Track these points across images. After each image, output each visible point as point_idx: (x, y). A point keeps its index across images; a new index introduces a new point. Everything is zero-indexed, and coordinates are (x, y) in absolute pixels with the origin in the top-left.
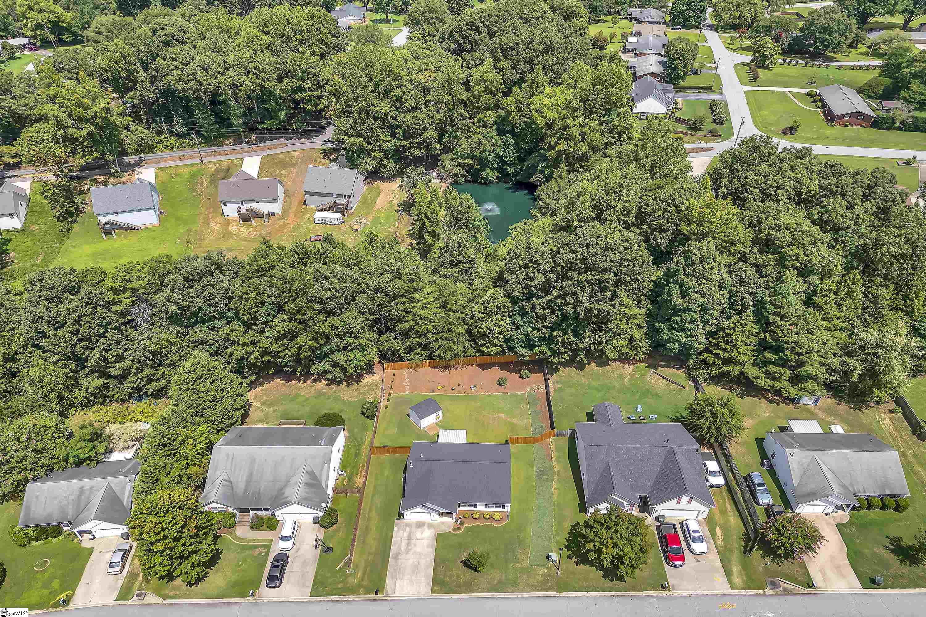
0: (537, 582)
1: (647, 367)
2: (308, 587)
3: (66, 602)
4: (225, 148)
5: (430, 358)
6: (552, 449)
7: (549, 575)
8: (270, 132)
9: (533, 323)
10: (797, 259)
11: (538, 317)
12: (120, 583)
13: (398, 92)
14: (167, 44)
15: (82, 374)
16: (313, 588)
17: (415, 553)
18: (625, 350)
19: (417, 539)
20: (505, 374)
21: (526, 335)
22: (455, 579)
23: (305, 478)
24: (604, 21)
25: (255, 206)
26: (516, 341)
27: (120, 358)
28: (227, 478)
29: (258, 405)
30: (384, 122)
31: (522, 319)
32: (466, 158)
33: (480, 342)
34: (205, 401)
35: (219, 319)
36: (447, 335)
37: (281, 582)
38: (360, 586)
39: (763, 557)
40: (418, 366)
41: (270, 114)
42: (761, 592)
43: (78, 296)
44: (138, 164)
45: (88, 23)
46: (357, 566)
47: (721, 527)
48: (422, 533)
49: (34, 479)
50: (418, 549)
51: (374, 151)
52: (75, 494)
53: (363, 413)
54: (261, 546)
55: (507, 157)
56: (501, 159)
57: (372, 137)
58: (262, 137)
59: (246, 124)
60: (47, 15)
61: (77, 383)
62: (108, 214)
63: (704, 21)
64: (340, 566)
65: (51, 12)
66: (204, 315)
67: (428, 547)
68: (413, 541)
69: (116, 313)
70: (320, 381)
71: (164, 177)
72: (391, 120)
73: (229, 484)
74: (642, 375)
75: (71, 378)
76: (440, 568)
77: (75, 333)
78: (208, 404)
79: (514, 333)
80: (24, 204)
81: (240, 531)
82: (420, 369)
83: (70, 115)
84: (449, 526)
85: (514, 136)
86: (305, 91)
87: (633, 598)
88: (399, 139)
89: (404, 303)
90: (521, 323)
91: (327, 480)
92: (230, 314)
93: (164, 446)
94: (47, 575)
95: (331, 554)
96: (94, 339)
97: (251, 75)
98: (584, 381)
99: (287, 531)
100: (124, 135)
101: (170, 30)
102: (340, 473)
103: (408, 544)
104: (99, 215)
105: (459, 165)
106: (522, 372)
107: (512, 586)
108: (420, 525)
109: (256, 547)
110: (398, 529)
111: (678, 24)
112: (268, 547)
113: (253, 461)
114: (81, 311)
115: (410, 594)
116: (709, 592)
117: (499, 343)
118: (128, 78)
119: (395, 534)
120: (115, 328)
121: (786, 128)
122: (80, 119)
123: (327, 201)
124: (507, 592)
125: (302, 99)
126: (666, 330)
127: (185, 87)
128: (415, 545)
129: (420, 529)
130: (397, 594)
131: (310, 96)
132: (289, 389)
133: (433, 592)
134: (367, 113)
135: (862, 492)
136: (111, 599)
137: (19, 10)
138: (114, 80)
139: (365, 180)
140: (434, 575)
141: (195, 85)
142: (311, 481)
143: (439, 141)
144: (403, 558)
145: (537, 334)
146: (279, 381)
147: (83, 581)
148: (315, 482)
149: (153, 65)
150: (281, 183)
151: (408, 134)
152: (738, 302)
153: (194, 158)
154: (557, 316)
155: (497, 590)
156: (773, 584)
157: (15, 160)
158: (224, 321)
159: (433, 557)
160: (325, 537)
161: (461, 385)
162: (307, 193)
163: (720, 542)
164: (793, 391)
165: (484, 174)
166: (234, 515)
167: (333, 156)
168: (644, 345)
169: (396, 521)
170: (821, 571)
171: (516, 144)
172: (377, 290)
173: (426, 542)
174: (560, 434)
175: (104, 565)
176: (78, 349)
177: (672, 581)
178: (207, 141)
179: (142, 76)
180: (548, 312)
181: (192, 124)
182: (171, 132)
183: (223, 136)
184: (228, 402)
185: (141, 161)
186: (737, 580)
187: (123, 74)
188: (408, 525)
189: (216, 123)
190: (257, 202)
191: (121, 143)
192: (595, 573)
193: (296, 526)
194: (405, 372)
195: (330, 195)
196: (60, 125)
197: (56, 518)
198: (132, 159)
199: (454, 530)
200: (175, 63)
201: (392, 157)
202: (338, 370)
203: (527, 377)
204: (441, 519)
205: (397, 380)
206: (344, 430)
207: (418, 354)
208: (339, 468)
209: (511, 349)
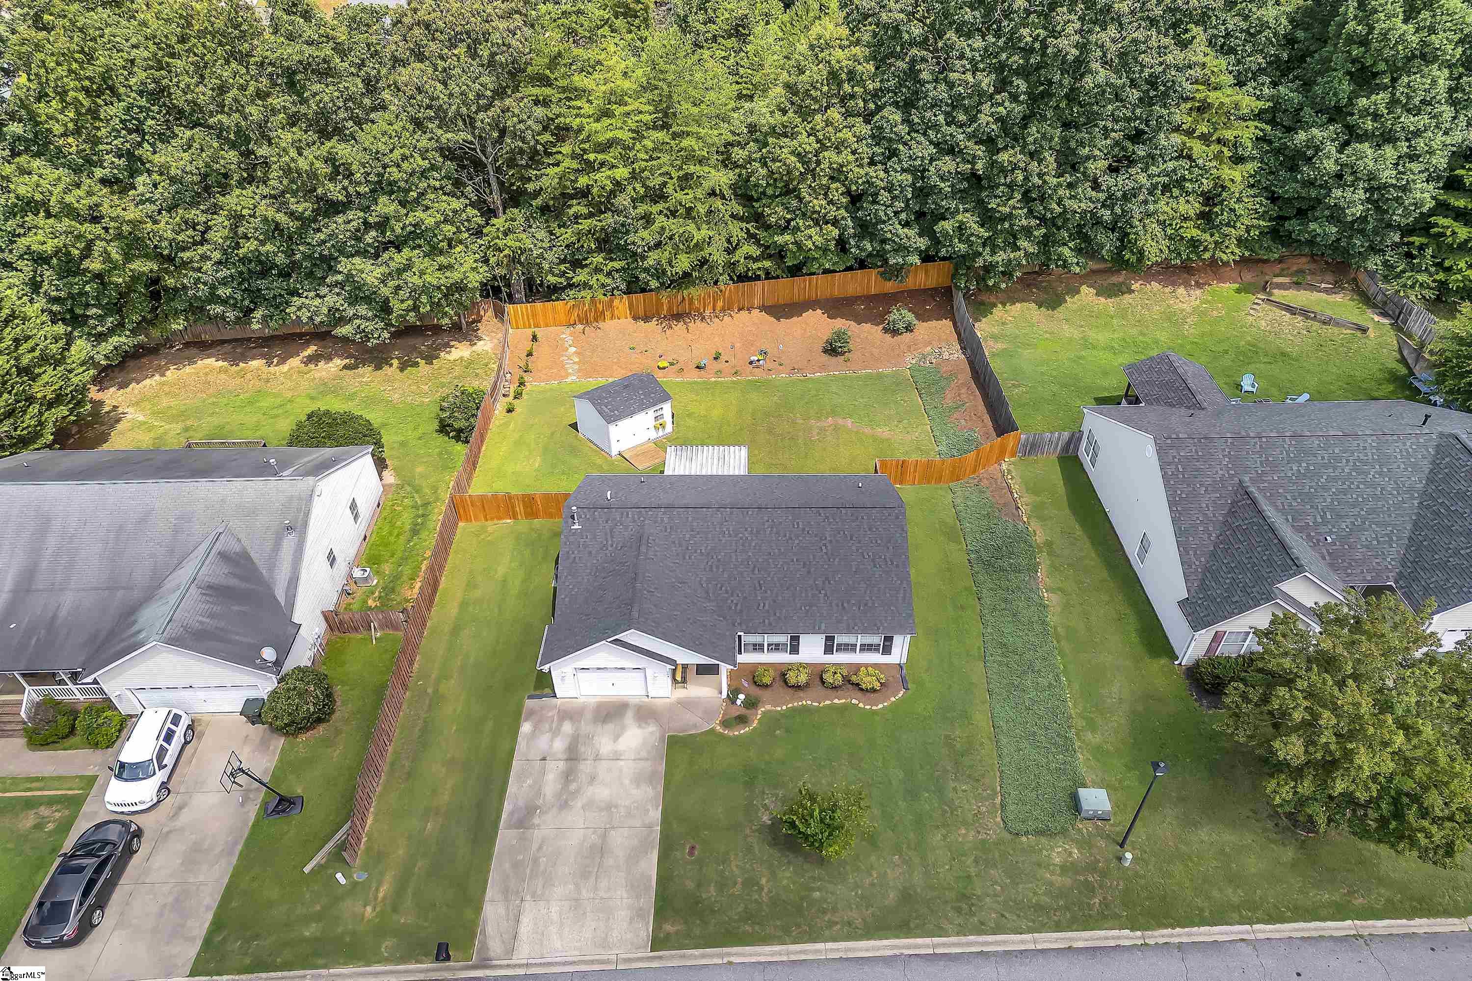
0: (1047, 893)
1: (1238, 291)
2: (193, 939)
5: (634, 287)
6: (1015, 488)
7: (1092, 867)
9: (936, 127)
11: (956, 103)
16: (208, 942)
17: (589, 805)
18: (1191, 232)
19: (597, 758)
22: (737, 890)
23: (216, 571)
26: (884, 196)
29: (141, 418)
31: (906, 121)
33: (776, 213)
38: (380, 931)
40: (600, 316)
46: (377, 858)
48: (616, 738)
50: (601, 793)
53: (444, 428)
54: (51, 802)
64: (319, 858)
67: (637, 780)
68: (585, 767)
70: (330, 359)
76: (681, 854)
79: (877, 174)
82: (609, 325)
84: (708, 714)
87: (1433, 941)
89: (546, 102)
90: (903, 129)
95: (295, 816)
98: (1068, 331)
99: (140, 747)
102: (357, 573)
103: (568, 776)
106: (894, 316)
107: (959, 910)
108: (610, 713)
109: (29, 804)
110: (536, 727)
112: (75, 803)
115: (573, 955)
117: (833, 212)
119: (521, 744)
124: (940, 932)
128: (593, 779)
129: (610, 727)
130: (524, 953)
132: (238, 381)
133: (658, 943)
140: (664, 879)
142: (233, 582)
144: (546, 824)
145: (948, 164)
146: (210, 363)
148: (244, 585)
155: (904, 929)
159: (656, 815)
160: (285, 766)
161: (723, 358)
169: (529, 703)
173: (627, 767)
174: (1032, 448)
180: (987, 82)
188: (571, 714)
193: (180, 730)
194: (566, 335)
199: (725, 724)
202: (362, 309)
203: (909, 328)
204: (681, 693)
205: (542, 351)
206: (381, 464)
207: (598, 270)
208: (355, 563)
209: (866, 229)
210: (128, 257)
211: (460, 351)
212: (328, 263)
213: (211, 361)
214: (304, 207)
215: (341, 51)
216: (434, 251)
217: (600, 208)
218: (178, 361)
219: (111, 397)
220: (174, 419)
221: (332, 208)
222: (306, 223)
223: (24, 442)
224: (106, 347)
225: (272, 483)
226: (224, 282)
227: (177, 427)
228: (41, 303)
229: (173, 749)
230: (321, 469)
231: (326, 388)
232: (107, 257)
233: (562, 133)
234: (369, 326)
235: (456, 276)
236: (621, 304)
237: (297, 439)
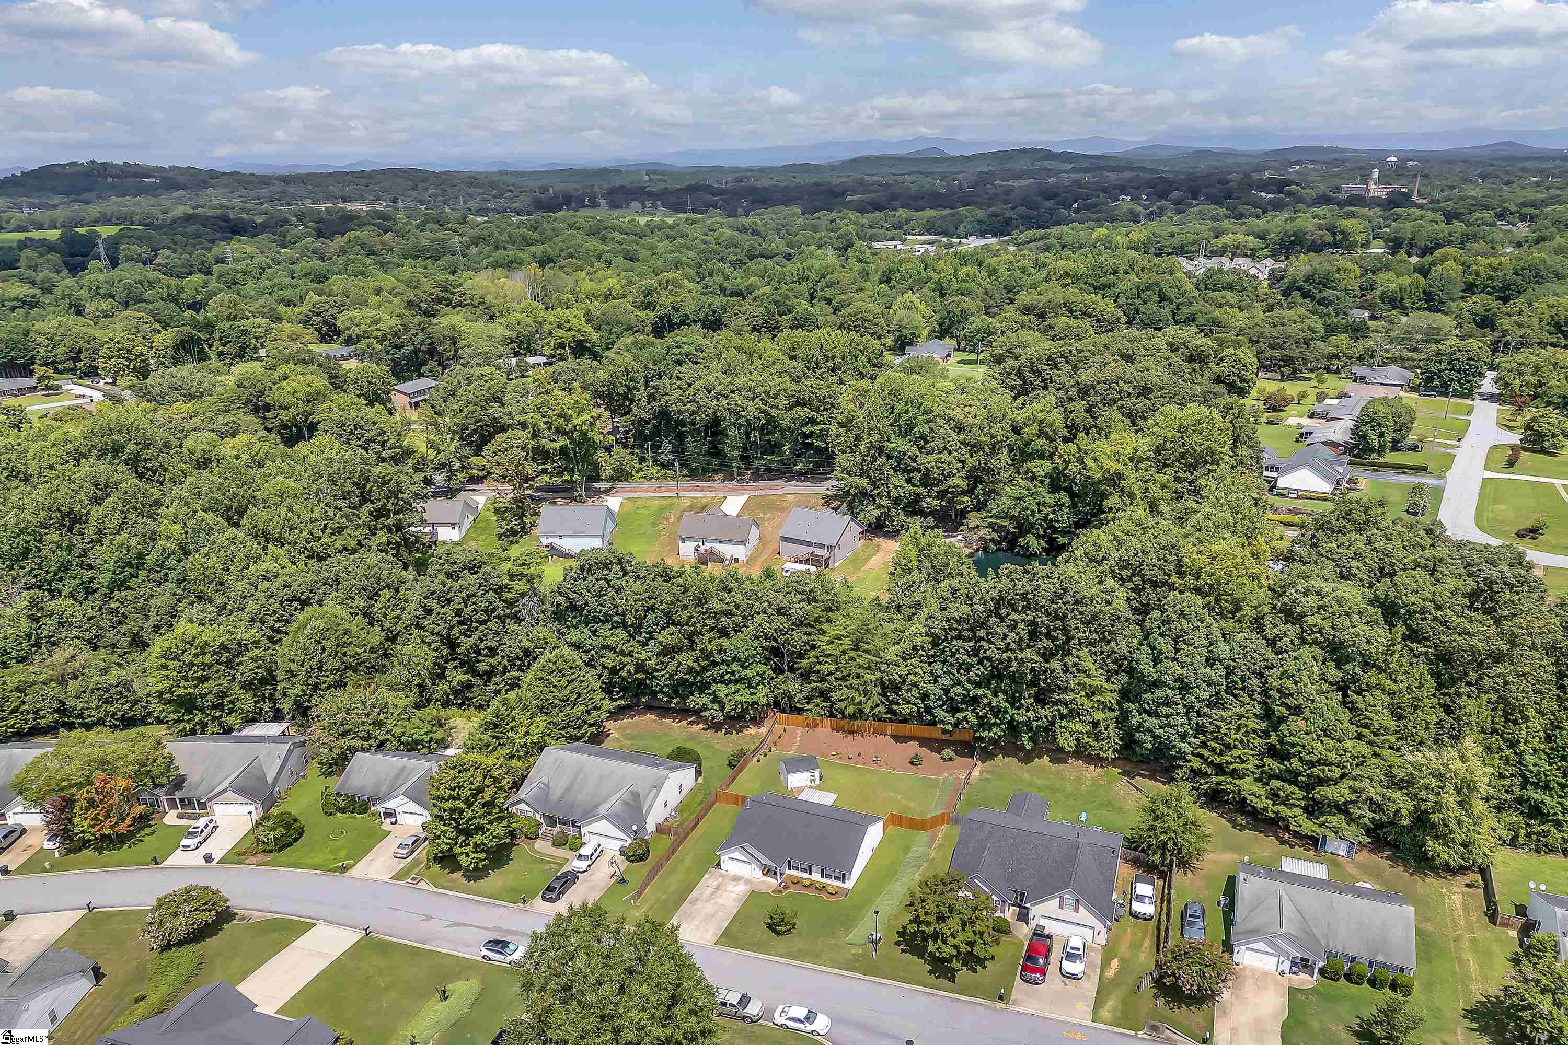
0: (844, 960)
1: (1118, 773)
3: (344, 869)
4: (712, 483)
5: (832, 716)
6: (939, 836)
7: (862, 956)
8: (769, 470)
10: (1320, 632)
12: (401, 866)
13: (922, 428)
14: (679, 363)
15: (451, 665)
17: (716, 903)
19: (725, 891)
20: (924, 752)
21: (947, 691)
22: (749, 937)
23: (628, 797)
24: (1310, 379)
25: (718, 547)
26: (932, 697)
27: (492, 651)
28: (546, 781)
29: (618, 736)
30: (899, 463)
32: (1001, 518)
34: (554, 698)
35: (604, 622)
36: (855, 682)
37: (558, 898)
39: (1156, 997)
40: (816, 725)
41: (773, 448)
42: (1133, 1033)
43: (475, 576)
44: (607, 492)
45: (613, 344)
47: (1121, 961)
48: (735, 887)
49: (363, 750)
50: (722, 901)
51: (881, 497)
52: (396, 771)
53: (728, 763)
54: (555, 863)
55: (1058, 522)
56: (1050, 525)
57: (881, 479)
58: (757, 476)
59: (743, 458)
60: (573, 333)
61: (442, 676)
62: (552, 536)
63: (1479, 387)
64: (628, 897)
65: (579, 330)
66: (589, 612)
67: (734, 901)
68: (719, 893)
69: (505, 601)
70: (697, 724)
71: (630, 507)
72: (908, 461)
73: (546, 789)
74: (1109, 782)
75: (439, 664)
76: (737, 923)
77: (458, 613)
78: (556, 701)
79: (931, 687)
80: (471, 518)
81: (539, 844)
82: (819, 730)
83: (549, 425)
84: (770, 887)
85: (1072, 495)
86: (819, 423)
88: (914, 485)
89: (809, 634)
91: (651, 807)
92: (616, 618)
93: (496, 726)
94: (338, 844)
96: (475, 625)
97: (757, 400)
98: (1026, 777)
99: (586, 851)
100: (600, 456)
101: (687, 348)
102: (673, 814)
103: (713, 893)
104: (543, 536)
105: (991, 525)
106: (945, 752)
108: (736, 879)
109: (549, 862)
110: (709, 877)
111: (1433, 389)
112: (562, 864)
113: (580, 770)
114: (473, 590)
116: (1061, 1018)
118: (625, 397)
119: (703, 881)
120: (499, 617)
121: (1525, 530)
122: (559, 431)
123: (804, 551)
125: (812, 432)
126: (1135, 713)
127: (683, 408)
128: (720, 896)
129: (734, 883)
131: (822, 430)
132: (659, 727)
133: (717, 943)
134: (881, 450)
135: (1339, 949)
136: (386, 877)
137: (546, 327)
138: (610, 394)
139: (861, 533)
140: (727, 928)
141: (693, 407)
142: (632, 803)
143: (970, 491)
144: (699, 905)
147: (369, 856)
148: (636, 804)
149: (655, 382)
150: (758, 526)
151: (927, 480)
152: (1236, 683)
153: (671, 491)
154: (986, 669)
156: (1155, 1028)
157: (481, 473)
158: (609, 626)
159: (735, 911)
161: (863, 755)
162: (783, 539)
163: (1111, 973)
164: (1308, 826)
165: (1022, 541)
166: (539, 825)
167: (834, 504)
168: (1114, 737)
169: (711, 870)
170: (1232, 1030)
171: (1074, 506)
172: (779, 611)
173: (734, 896)
174: (956, 822)
175: (394, 847)
176: (455, 631)
177: (1015, 995)
178: (693, 474)
179: (641, 393)
181: (679, 450)
182: (655, 461)
183: (714, 470)
184: (579, 710)
185: (611, 488)
186: (1105, 1013)
187: (621, 390)
188: (722, 876)
189: (709, 453)
190: (721, 542)
191: (597, 467)
192: (922, 966)
193: (600, 849)
194: (800, 731)
195: (809, 544)
196: (535, 435)
197: (369, 791)
198: (603, 486)
199: (773, 892)
200: (679, 382)
201: (904, 509)
202: (716, 706)
203: (951, 759)
204: (764, 879)
205: (786, 737)
206: (698, 773)
207: (818, 705)
208: (675, 810)
209: (928, 710)
210: (636, 672)
211: (752, 730)
212: (707, 685)
213: (653, 717)
214: (704, 663)
215: (737, 607)
216: (750, 686)
217: (822, 680)
218: (640, 713)
219: (609, 725)
220: (629, 739)
221: (715, 664)
222: (705, 669)
223: (578, 739)
224: (615, 704)
225: (656, 770)
226: (667, 686)
227: (629, 743)
228: (599, 683)
229: (596, 855)
230: (673, 769)
231: (692, 737)
232: (629, 671)
233: (813, 647)
234: (716, 714)
235: (755, 698)
236: (827, 721)
237: (671, 757)
